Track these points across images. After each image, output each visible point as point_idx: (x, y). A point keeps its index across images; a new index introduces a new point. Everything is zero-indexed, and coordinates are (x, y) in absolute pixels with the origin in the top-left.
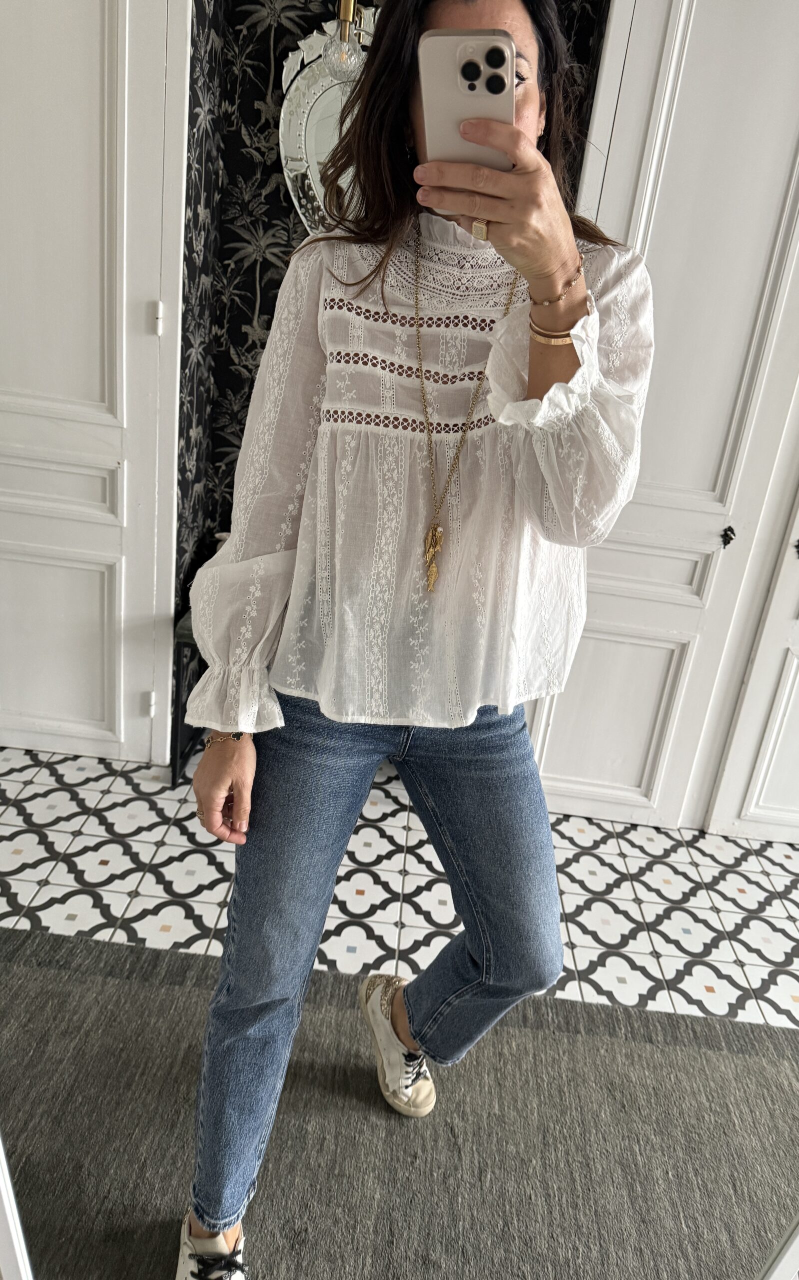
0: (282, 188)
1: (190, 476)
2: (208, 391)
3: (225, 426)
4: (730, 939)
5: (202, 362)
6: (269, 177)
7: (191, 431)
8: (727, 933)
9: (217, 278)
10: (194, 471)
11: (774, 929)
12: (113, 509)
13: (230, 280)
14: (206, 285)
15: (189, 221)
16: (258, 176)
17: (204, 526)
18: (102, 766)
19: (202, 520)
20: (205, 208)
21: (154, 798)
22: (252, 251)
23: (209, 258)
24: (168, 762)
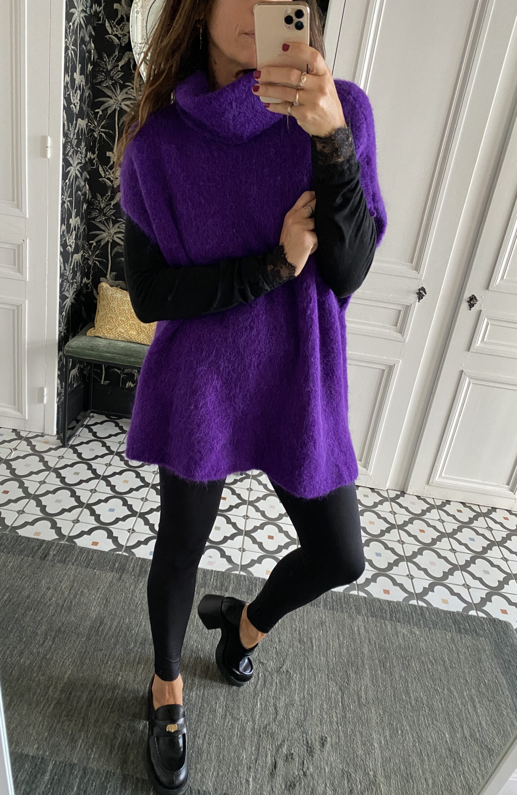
0: (132, 61)
1: (70, 249)
2: (85, 194)
3: (97, 217)
4: (407, 561)
5: (79, 175)
6: (124, 54)
7: (71, 220)
8: (406, 557)
9: (90, 120)
10: (73, 246)
11: (439, 556)
12: (20, 270)
13: (99, 122)
14: (82, 125)
15: (67, 83)
16: (117, 53)
17: (81, 282)
18: (14, 434)
19: (80, 278)
20: (81, 75)
21: (43, 455)
22: (113, 103)
23: (84, 108)
24: (55, 433)
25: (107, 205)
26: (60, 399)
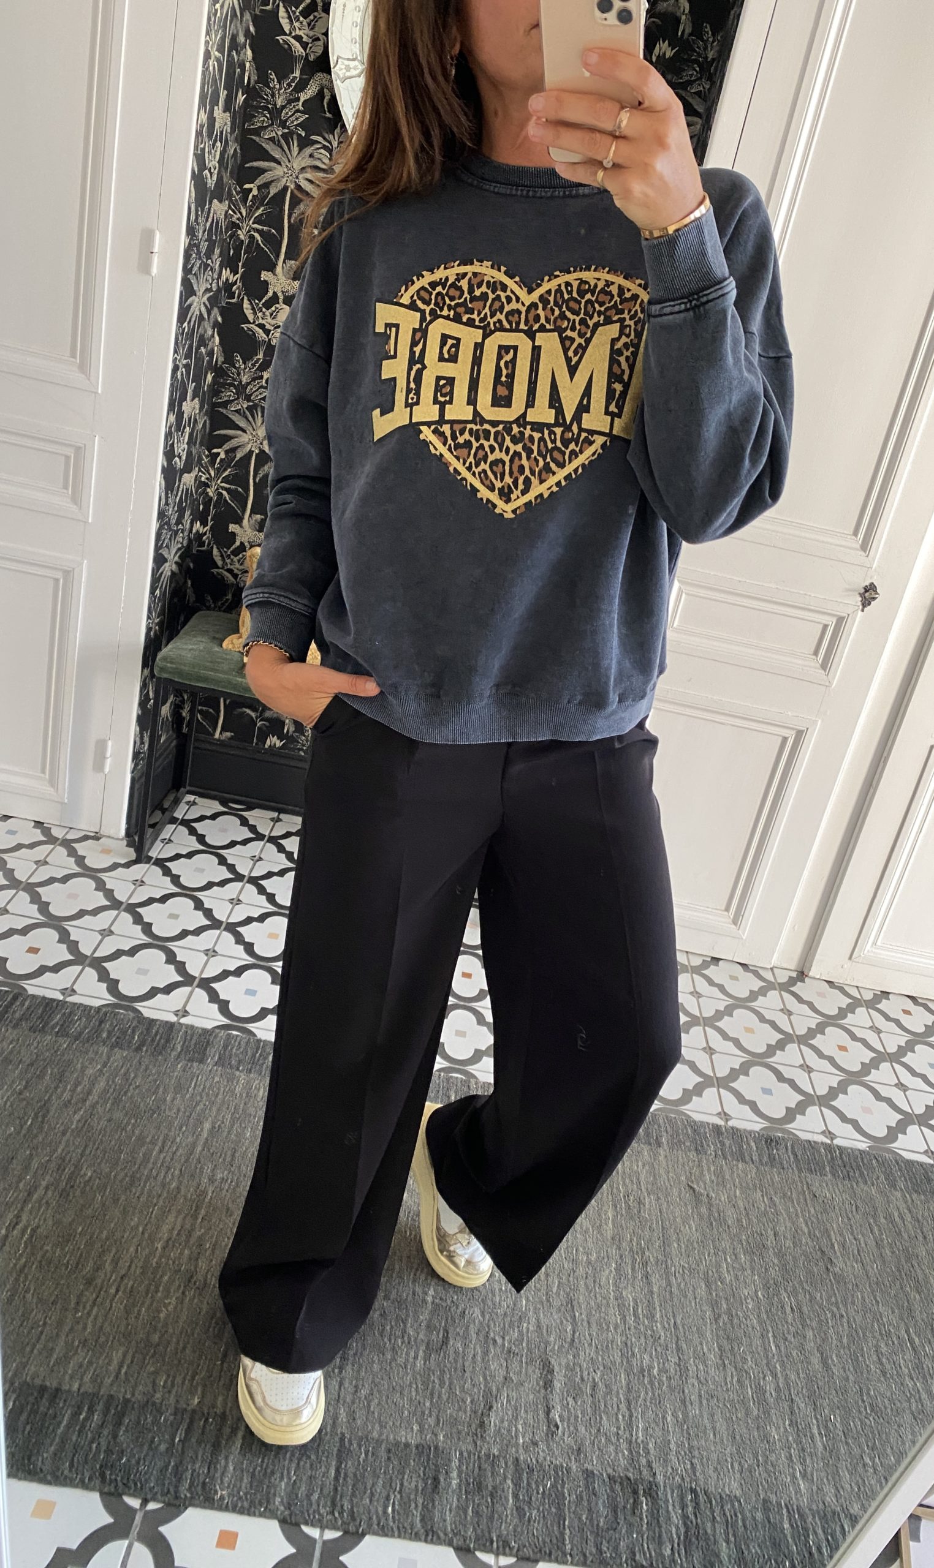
0: (327, 92)
1: (178, 463)
2: (211, 353)
3: (230, 402)
4: (821, 1106)
5: (206, 315)
6: (312, 75)
7: (184, 404)
8: (818, 1097)
9: (234, 206)
10: (184, 458)
11: (879, 1096)
12: (76, 498)
13: (251, 210)
14: (218, 213)
15: (202, 126)
16: (297, 74)
17: (191, 531)
18: (39, 831)
19: (189, 522)
20: (224, 112)
21: (103, 876)
22: (281, 174)
23: (225, 179)
24: (123, 833)
25: (254, 379)
26: (136, 765)
